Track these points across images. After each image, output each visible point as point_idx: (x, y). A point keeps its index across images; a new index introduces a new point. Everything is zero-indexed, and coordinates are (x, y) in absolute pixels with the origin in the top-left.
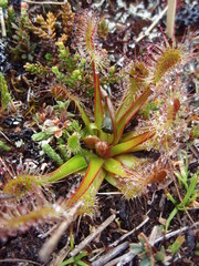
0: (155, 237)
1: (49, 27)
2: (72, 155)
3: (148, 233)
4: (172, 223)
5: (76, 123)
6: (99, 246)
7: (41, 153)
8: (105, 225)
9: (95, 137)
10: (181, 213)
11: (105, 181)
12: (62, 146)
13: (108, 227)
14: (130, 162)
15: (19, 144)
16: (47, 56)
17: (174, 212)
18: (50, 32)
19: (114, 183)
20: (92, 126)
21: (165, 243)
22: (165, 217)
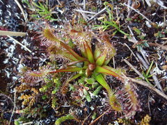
0: (133, 40)
1: (29, 98)
2: (96, 81)
3: (132, 43)
4: (126, 32)
5: (80, 81)
6: (139, 66)
7: (97, 96)
8: (129, 64)
9: (86, 71)
10: (122, 28)
11: (108, 65)
12: (93, 87)
13: (130, 62)
14: (98, 53)
15: (92, 109)
16: (43, 98)
17: (121, 31)
18: (31, 97)
19: (109, 60)
20: (81, 72)
21: (136, 35)
22: (123, 35)
